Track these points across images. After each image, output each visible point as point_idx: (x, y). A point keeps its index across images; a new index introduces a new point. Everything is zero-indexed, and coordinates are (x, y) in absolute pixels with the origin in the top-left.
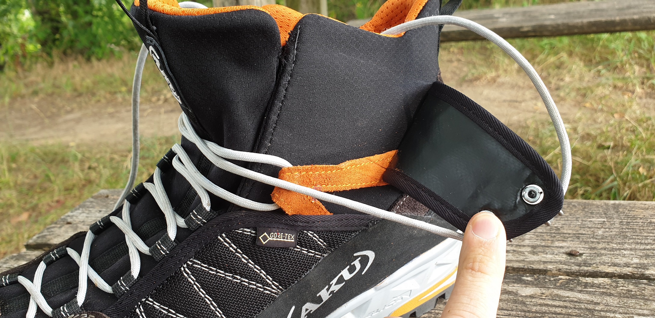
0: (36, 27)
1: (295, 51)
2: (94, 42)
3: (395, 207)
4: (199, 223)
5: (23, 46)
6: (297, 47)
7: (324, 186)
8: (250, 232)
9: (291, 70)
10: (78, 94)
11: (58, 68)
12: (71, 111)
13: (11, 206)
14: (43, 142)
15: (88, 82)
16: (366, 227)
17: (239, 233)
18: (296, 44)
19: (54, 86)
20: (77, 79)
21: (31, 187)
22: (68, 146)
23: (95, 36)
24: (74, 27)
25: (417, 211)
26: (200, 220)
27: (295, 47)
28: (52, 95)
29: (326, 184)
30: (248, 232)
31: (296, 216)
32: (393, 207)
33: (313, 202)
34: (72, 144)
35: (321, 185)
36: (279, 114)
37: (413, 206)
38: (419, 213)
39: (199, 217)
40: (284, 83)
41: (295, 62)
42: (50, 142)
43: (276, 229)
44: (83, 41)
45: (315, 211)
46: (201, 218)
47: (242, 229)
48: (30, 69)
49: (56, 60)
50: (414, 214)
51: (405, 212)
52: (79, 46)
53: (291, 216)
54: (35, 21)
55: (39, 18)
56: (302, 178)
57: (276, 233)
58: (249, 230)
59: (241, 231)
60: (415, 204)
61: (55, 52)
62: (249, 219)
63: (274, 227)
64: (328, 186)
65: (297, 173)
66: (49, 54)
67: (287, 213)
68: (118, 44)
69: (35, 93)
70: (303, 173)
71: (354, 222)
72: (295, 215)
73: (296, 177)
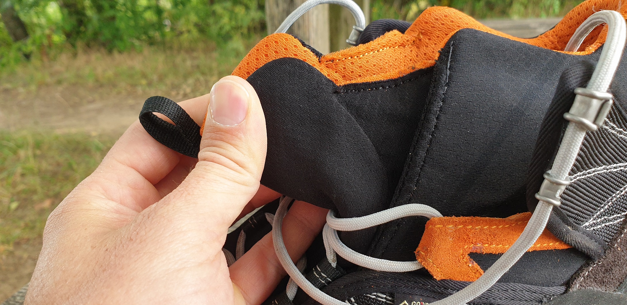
0: (64, 19)
1: (448, 70)
2: (117, 36)
3: (579, 279)
4: (323, 282)
5: (49, 37)
6: (450, 66)
7: (487, 245)
8: (385, 298)
9: (444, 94)
10: (99, 85)
11: (82, 59)
12: (93, 101)
13: (34, 192)
14: (66, 130)
15: (110, 73)
16: (539, 302)
17: (370, 298)
18: (449, 63)
19: (78, 76)
20: (99, 70)
21: (54, 174)
22: (90, 136)
23: (117, 30)
24: (99, 20)
25: (606, 286)
26: (325, 279)
27: (447, 66)
28: (74, 85)
29: (489, 243)
30: (382, 298)
31: (446, 282)
32: (575, 279)
33: (470, 265)
34: (94, 134)
35: (483, 244)
36: (428, 149)
37: (601, 279)
38: (608, 288)
39: (323, 274)
40: (435, 109)
41: (448, 85)
42: (73, 130)
43: (419, 296)
44: (107, 34)
45: (471, 276)
46: (326, 276)
47: (375, 294)
48: (55, 59)
49: (80, 51)
50: (601, 289)
51: (590, 286)
52: (102, 38)
53: (439, 281)
54: (62, 13)
55: (66, 11)
56: (458, 233)
57: (419, 302)
58: (385, 296)
59: (374, 297)
60: (604, 275)
61: (80, 44)
62: (385, 281)
63: (417, 295)
64: (491, 246)
65: (451, 226)
66: (73, 46)
67: (435, 277)
68: (138, 38)
69: (59, 82)
70: (460, 227)
71: (523, 295)
72: (445, 280)
73: (450, 231)
